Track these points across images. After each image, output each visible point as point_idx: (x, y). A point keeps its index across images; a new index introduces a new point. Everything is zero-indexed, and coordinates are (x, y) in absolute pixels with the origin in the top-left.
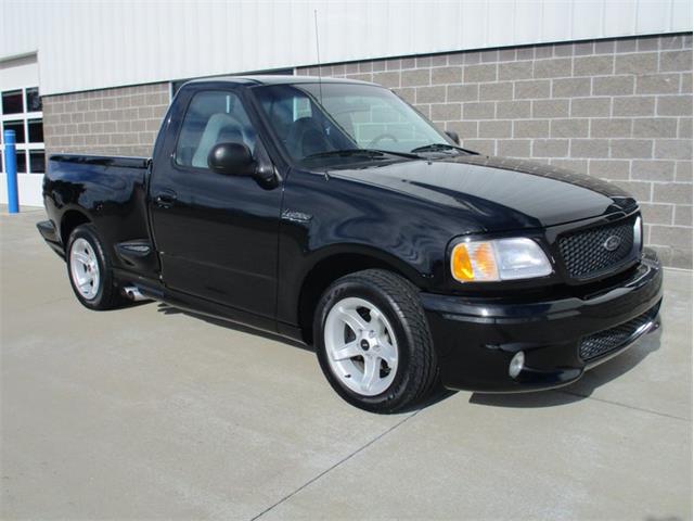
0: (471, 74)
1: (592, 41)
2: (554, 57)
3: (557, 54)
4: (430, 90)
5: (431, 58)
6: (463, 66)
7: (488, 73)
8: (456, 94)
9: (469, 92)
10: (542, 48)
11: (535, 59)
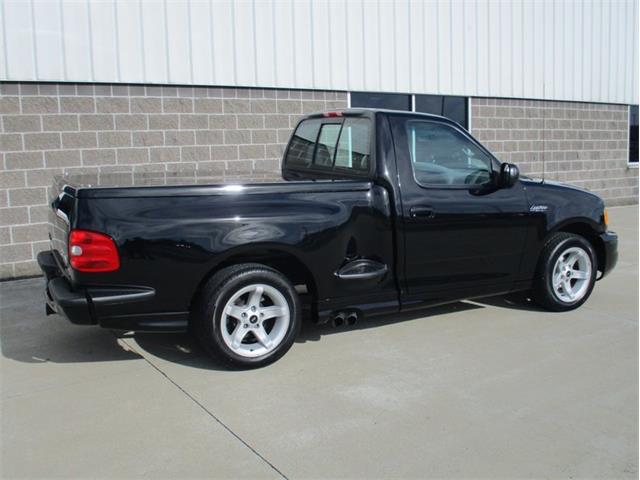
0: (201, 105)
1: (287, 89)
2: (264, 99)
3: (267, 96)
4: (164, 118)
5: (162, 88)
6: (193, 98)
7: (216, 106)
8: (188, 122)
9: (202, 122)
10: (255, 91)
11: (251, 98)
